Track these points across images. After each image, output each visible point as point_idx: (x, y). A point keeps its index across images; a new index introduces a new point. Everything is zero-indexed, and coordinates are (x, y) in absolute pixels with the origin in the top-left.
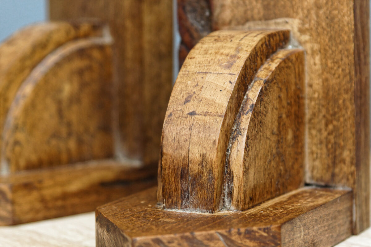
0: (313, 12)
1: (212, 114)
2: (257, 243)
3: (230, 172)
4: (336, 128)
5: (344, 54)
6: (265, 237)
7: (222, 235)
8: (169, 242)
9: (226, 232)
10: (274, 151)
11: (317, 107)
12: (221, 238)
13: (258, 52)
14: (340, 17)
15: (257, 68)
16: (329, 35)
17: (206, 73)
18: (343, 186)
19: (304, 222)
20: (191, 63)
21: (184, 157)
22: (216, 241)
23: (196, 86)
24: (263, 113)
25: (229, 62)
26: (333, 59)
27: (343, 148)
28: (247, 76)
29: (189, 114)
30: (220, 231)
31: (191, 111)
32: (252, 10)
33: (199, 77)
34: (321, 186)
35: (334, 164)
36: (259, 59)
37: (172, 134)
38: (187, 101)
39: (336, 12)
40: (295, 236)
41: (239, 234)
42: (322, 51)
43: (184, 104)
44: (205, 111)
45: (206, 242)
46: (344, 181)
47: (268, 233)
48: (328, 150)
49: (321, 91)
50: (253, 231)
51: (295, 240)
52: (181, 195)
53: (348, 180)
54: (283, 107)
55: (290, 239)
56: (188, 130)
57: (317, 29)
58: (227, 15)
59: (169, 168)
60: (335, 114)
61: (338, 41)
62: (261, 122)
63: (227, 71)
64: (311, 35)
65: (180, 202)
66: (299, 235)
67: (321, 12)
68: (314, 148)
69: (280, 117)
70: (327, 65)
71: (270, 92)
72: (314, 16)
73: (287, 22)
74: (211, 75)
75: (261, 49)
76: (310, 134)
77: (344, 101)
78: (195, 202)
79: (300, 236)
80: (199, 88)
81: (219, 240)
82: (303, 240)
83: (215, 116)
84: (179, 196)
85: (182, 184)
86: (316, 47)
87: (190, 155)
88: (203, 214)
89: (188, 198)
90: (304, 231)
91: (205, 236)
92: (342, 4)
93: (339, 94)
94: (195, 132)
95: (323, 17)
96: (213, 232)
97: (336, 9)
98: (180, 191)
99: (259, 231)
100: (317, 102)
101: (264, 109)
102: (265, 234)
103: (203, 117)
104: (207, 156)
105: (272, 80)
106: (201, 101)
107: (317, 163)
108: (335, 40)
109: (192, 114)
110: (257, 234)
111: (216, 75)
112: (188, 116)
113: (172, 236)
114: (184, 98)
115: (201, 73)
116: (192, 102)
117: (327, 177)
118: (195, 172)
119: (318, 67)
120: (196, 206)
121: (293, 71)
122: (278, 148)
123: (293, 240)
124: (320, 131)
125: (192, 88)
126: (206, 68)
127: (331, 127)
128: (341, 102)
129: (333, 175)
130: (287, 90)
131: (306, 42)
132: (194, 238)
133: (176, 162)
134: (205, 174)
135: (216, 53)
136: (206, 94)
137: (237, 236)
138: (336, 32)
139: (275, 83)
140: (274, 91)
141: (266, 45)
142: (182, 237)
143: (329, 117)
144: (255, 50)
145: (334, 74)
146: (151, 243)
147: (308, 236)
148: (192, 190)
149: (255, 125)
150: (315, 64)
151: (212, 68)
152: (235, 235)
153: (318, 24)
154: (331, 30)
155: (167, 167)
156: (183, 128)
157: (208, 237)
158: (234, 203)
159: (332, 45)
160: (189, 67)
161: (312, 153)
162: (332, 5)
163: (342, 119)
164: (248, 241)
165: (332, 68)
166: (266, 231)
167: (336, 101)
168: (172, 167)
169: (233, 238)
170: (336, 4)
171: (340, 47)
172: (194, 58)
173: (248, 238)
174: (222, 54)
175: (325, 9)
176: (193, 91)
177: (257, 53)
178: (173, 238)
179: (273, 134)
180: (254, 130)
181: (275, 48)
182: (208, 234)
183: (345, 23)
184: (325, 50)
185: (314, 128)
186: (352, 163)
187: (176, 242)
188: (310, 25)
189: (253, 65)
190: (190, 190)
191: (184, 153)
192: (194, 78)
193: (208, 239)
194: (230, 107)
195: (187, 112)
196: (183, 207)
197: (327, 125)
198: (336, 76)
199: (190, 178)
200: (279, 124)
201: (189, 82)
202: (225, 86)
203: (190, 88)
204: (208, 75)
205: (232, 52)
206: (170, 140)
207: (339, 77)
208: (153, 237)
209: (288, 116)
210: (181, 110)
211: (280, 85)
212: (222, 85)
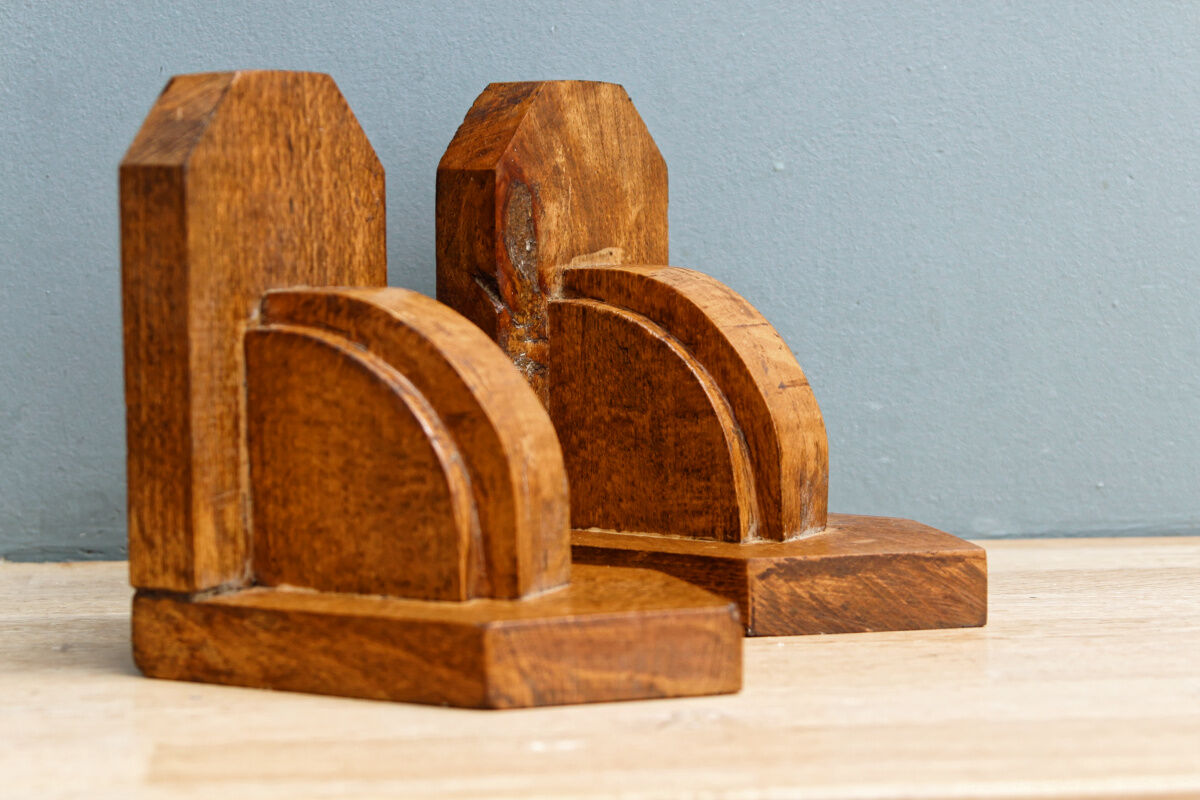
0: (634, 235)
32: (578, 237)
67: (642, 235)
73: (611, 254)
97: (654, 229)
162: (650, 224)
170: (654, 222)
175: (645, 230)
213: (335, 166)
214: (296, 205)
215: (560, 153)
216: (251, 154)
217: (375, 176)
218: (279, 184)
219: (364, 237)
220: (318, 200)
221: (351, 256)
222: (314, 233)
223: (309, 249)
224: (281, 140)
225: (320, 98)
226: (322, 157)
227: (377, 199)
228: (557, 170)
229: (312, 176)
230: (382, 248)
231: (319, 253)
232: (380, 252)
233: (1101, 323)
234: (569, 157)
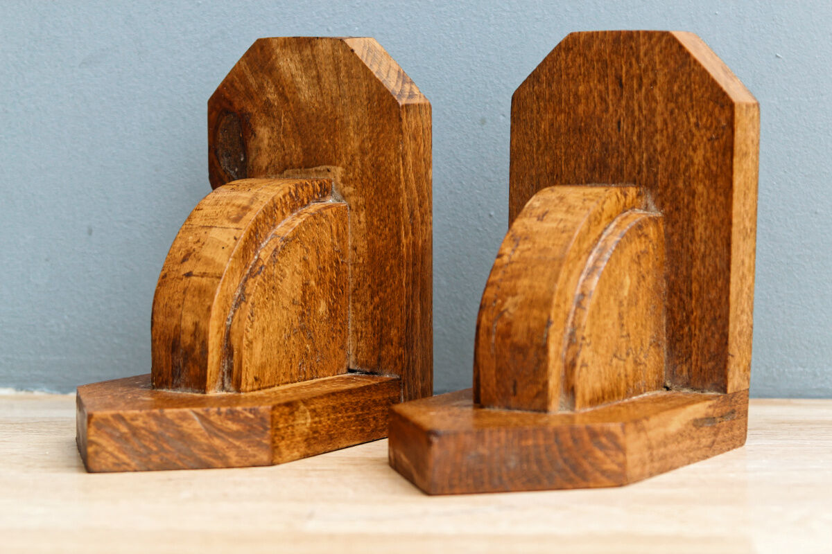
0: (357, 158)
1: (210, 276)
2: (241, 425)
3: (230, 345)
4: (383, 301)
5: (391, 210)
6: (252, 419)
7: (197, 414)
8: (132, 419)
9: (203, 410)
10: (296, 324)
11: (361, 274)
12: (196, 418)
13: (277, 203)
14: (386, 165)
15: (276, 223)
16: (375, 186)
17: (211, 227)
18: (391, 373)
19: (312, 407)
20: (197, 216)
21: (176, 327)
22: (190, 421)
23: (197, 242)
24: (277, 277)
25: (238, 214)
26: (380, 216)
27: (390, 326)
28: (260, 232)
29: (185, 275)
30: (195, 409)
31: (188, 271)
32: (291, 155)
33: (203, 232)
34: (367, 373)
35: (381, 345)
36: (279, 212)
37: (164, 298)
38: (184, 260)
39: (382, 159)
40: (296, 423)
41: (219, 413)
42: (367, 206)
43: (182, 263)
44: (202, 272)
45: (177, 421)
46: (392, 366)
47: (255, 414)
48: (374, 328)
49: (366, 255)
50: (236, 411)
51: (297, 428)
52: (172, 373)
53: (396, 365)
54: (311, 272)
55: (286, 425)
56: (181, 294)
57: (362, 179)
58: (264, 161)
59: (160, 339)
60: (381, 284)
61: (385, 195)
62: (273, 288)
63: (235, 225)
64: (355, 187)
65: (171, 380)
66: (303, 422)
67: (366, 159)
68: (359, 326)
69: (306, 285)
70: (372, 224)
71: (289, 252)
72: (359, 163)
73: (328, 171)
74: (216, 229)
75: (283, 201)
76: (354, 308)
77: (391, 267)
78: (187, 380)
79: (305, 424)
80: (199, 244)
81: (194, 420)
82: (311, 428)
83: (212, 277)
84: (170, 373)
85: (173, 359)
86: (361, 201)
87: (183, 324)
88: (195, 394)
89: (180, 376)
90: (312, 418)
91: (177, 414)
92: (389, 150)
93: (387, 259)
94: (188, 297)
95: (368, 164)
96: (186, 410)
97: (382, 155)
98: (171, 368)
99: (244, 412)
100: (362, 268)
101: (280, 272)
102: (251, 416)
103: (200, 278)
104: (201, 324)
105: (294, 238)
106: (199, 260)
107: (362, 344)
108: (382, 194)
109: (189, 275)
110: (241, 416)
111: (221, 229)
112: (184, 277)
113: (137, 412)
114: (182, 256)
115: (206, 227)
116: (190, 260)
117: (373, 361)
118: (187, 344)
119: (363, 225)
120: (187, 386)
121: (329, 230)
122: (302, 321)
123: (293, 426)
124: (365, 304)
125: (192, 245)
126: (212, 221)
127: (376, 299)
128: (388, 268)
129: (380, 359)
130: (317, 251)
131: (350, 195)
132: (163, 416)
133: (167, 332)
134: (198, 346)
135: (227, 204)
136: (207, 252)
137: (216, 416)
138: (383, 183)
139: (297, 242)
140: (296, 251)
141: (291, 195)
142: (148, 415)
143: (374, 287)
144: (273, 201)
145: (381, 235)
146: (111, 419)
147: (319, 425)
148: (184, 365)
149: (265, 290)
150: (360, 222)
151: (219, 221)
152: (214, 415)
153: (363, 172)
154: (377, 181)
155: (157, 337)
156: (177, 291)
157: (180, 415)
158: (234, 382)
159: (378, 198)
160: (193, 220)
161: (356, 331)
162: (378, 150)
163: (389, 290)
164: (230, 423)
165: (378, 228)
166: (253, 412)
167: (382, 267)
168: (162, 338)
169: (212, 418)
170: (382, 149)
171: (387, 201)
172: (202, 209)
173: (229, 419)
174: (234, 205)
175: (370, 154)
176: (194, 247)
177: (275, 205)
178: (136, 415)
179: (294, 303)
180: (263, 297)
181: (305, 201)
182: (181, 413)
183: (393, 172)
184: (370, 204)
185: (359, 301)
186: (400, 344)
187: (141, 419)
188: (354, 174)
189: (269, 220)
190: (181, 365)
191: (175, 321)
192: (196, 232)
193: (180, 418)
194: (232, 268)
195: (183, 273)
196: (174, 386)
197: (372, 298)
198: (383, 236)
199: (181, 351)
200: (304, 292)
201: (191, 238)
202: (228, 243)
203: (190, 245)
204: (214, 229)
205: (245, 203)
206: (161, 305)
207: (386, 239)
208: (113, 412)
209: (318, 284)
210: (177, 270)
211: (306, 245)
212: (225, 241)
213: (671, 98)
214: (624, 126)
215: (272, 91)
216: (577, 90)
217: (722, 107)
218: (607, 110)
219: (706, 152)
220: (650, 122)
221: (687, 166)
222: (643, 146)
223: (637, 158)
224: (610, 79)
225: (657, 49)
226: (656, 92)
227: (724, 123)
228: (268, 104)
229: (644, 105)
230: (728, 161)
231: (649, 160)
232: (726, 164)
233: (481, 229)
234: (282, 95)
